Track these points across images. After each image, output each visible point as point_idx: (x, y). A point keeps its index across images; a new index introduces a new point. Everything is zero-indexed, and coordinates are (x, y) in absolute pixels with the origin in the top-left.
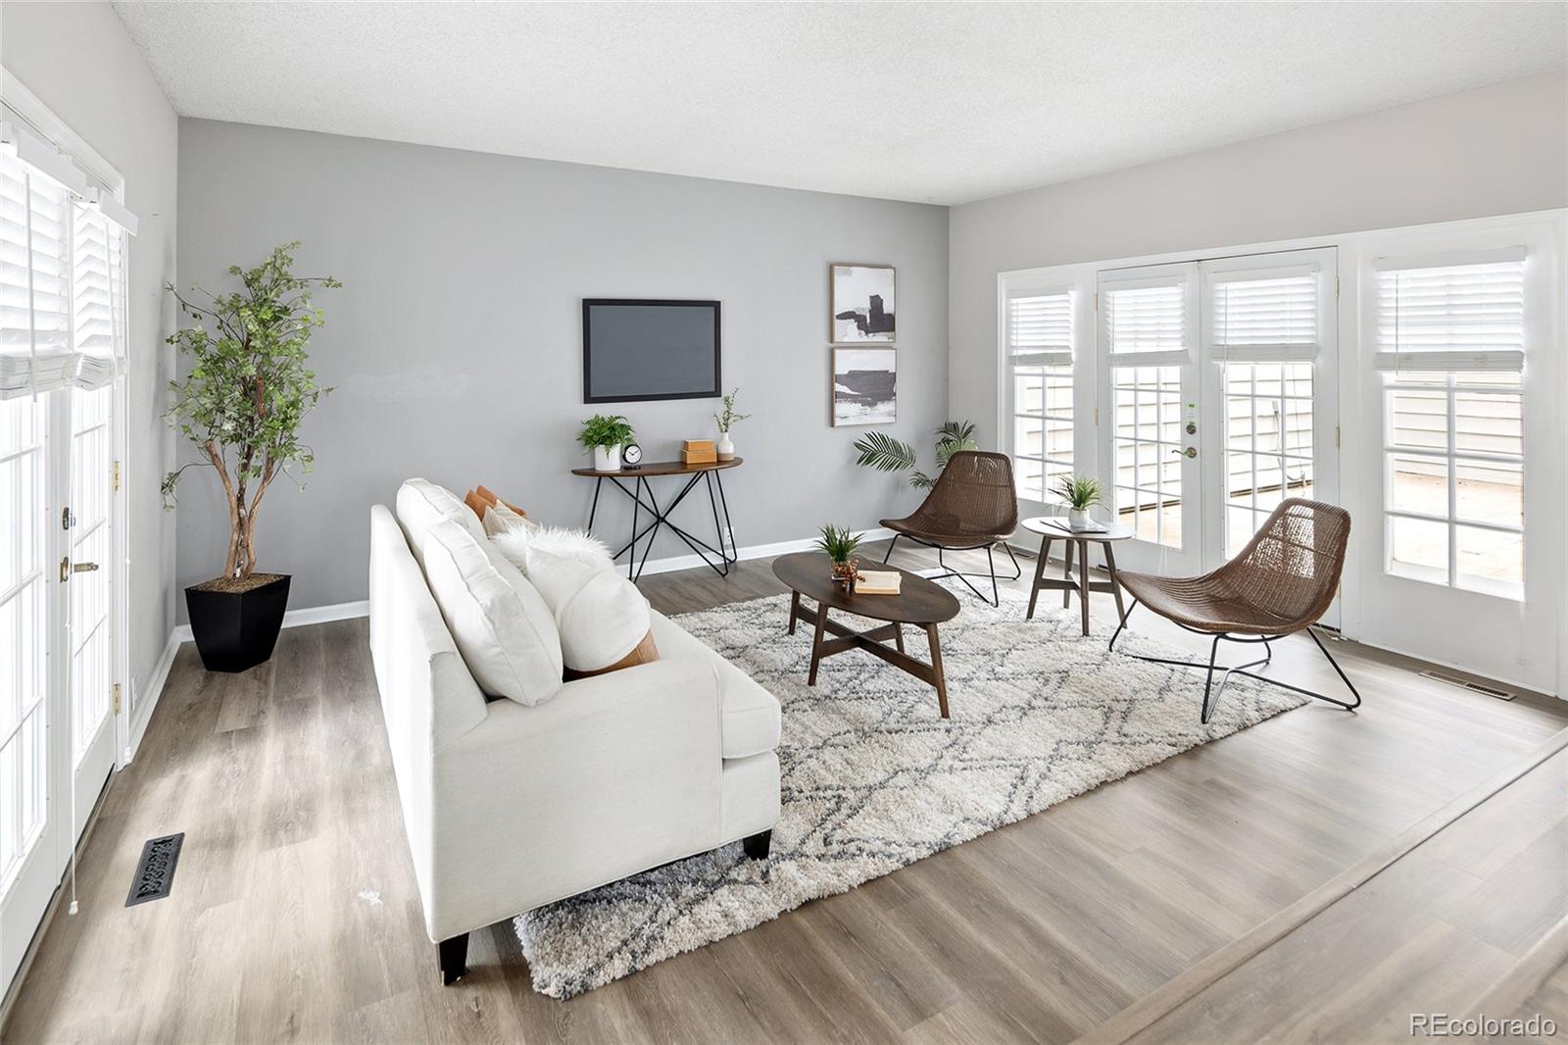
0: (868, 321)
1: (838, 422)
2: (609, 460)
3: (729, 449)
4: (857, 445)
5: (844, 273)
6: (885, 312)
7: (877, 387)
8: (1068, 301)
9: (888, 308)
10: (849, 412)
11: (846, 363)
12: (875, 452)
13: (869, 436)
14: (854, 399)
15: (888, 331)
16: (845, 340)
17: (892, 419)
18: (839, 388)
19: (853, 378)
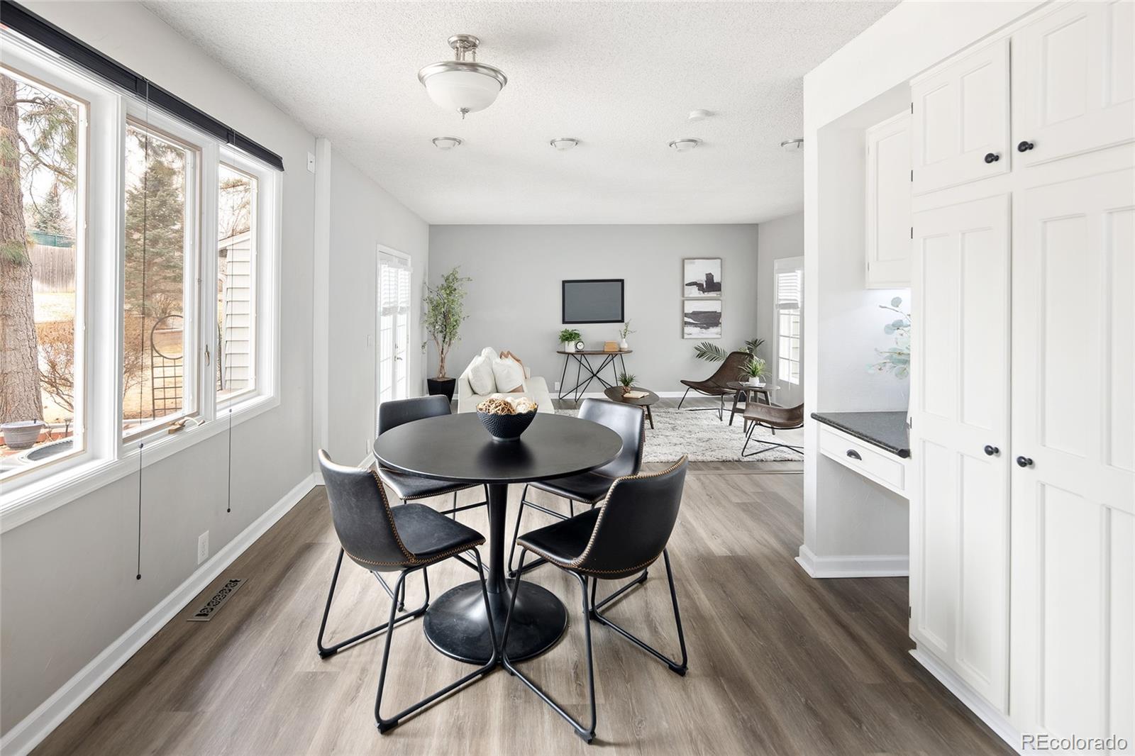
0: (705, 286)
1: (686, 336)
2: (570, 347)
3: (625, 346)
4: (696, 348)
5: (691, 263)
6: (715, 281)
7: (711, 320)
8: (796, 276)
9: (716, 279)
10: (693, 331)
11: (691, 307)
12: (705, 352)
13: (703, 344)
14: (695, 325)
15: (716, 291)
16: (691, 296)
17: (719, 336)
18: (687, 319)
19: (695, 315)
